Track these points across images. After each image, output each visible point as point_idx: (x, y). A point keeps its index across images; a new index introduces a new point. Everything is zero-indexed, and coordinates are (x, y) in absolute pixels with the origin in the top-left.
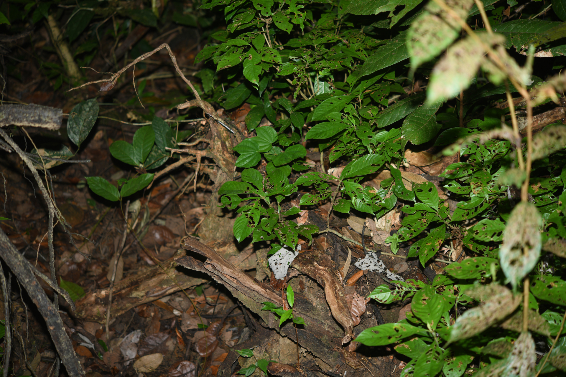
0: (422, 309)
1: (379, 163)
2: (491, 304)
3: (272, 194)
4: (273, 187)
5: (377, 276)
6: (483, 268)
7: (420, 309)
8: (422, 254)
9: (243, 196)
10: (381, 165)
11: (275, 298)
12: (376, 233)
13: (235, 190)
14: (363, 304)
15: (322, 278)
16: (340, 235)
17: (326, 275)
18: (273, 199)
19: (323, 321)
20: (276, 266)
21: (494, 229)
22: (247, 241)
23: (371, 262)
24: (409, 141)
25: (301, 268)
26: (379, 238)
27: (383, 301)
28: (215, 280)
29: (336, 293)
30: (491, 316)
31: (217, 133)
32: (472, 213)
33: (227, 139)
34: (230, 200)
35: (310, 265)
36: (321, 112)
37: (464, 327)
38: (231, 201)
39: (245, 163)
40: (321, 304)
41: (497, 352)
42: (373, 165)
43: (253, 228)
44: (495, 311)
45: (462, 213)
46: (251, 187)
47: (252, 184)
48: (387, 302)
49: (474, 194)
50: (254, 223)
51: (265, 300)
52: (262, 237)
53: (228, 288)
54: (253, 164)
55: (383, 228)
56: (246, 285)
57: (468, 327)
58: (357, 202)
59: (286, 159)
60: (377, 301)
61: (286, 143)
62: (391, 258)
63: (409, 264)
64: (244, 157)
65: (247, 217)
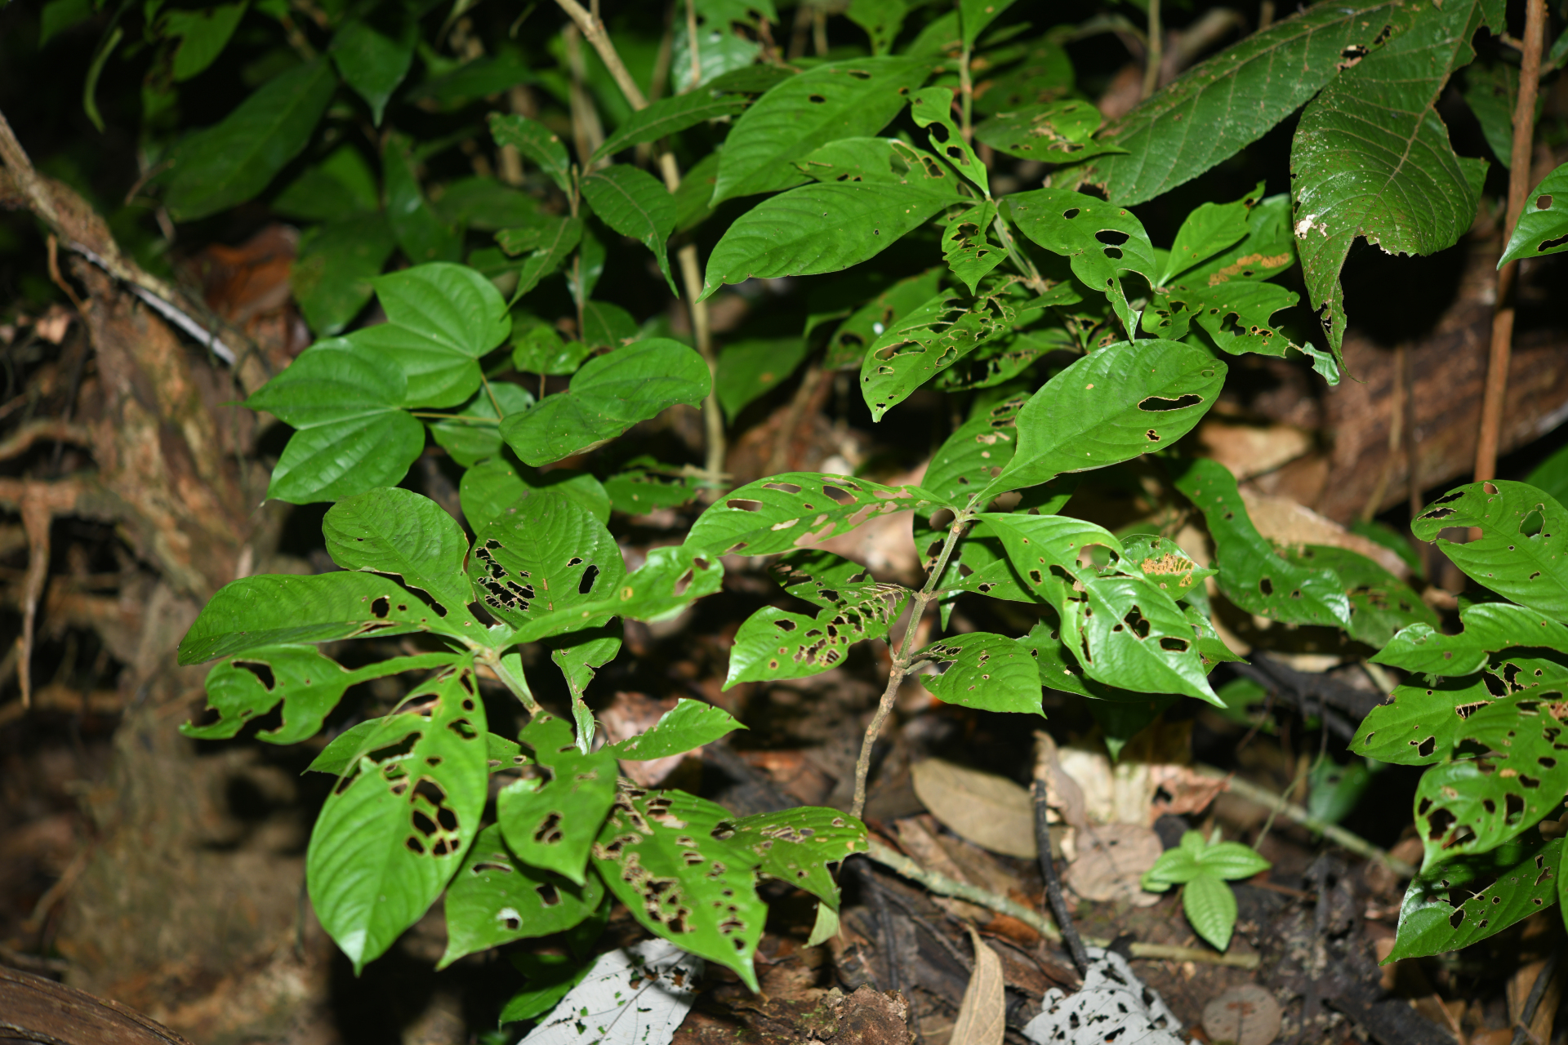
1: (1187, 390)
3: (535, 635)
4: (528, 594)
9: (354, 653)
10: (1208, 398)
12: (1086, 841)
13: (294, 623)
16: (907, 868)
18: (540, 664)
23: (1123, 1008)
24: (1360, 242)
26: (1101, 867)
31: (133, 380)
34: (269, 681)
36: (766, 151)
38: (278, 692)
39: (331, 475)
42: (1152, 404)
43: (451, 860)
46: (395, 595)
47: (399, 580)
50: (449, 820)
52: (509, 913)
58: (1093, 635)
59: (587, 425)
61: (553, 358)
62: (1180, 971)
63: (1287, 993)
64: (321, 444)
65: (397, 790)
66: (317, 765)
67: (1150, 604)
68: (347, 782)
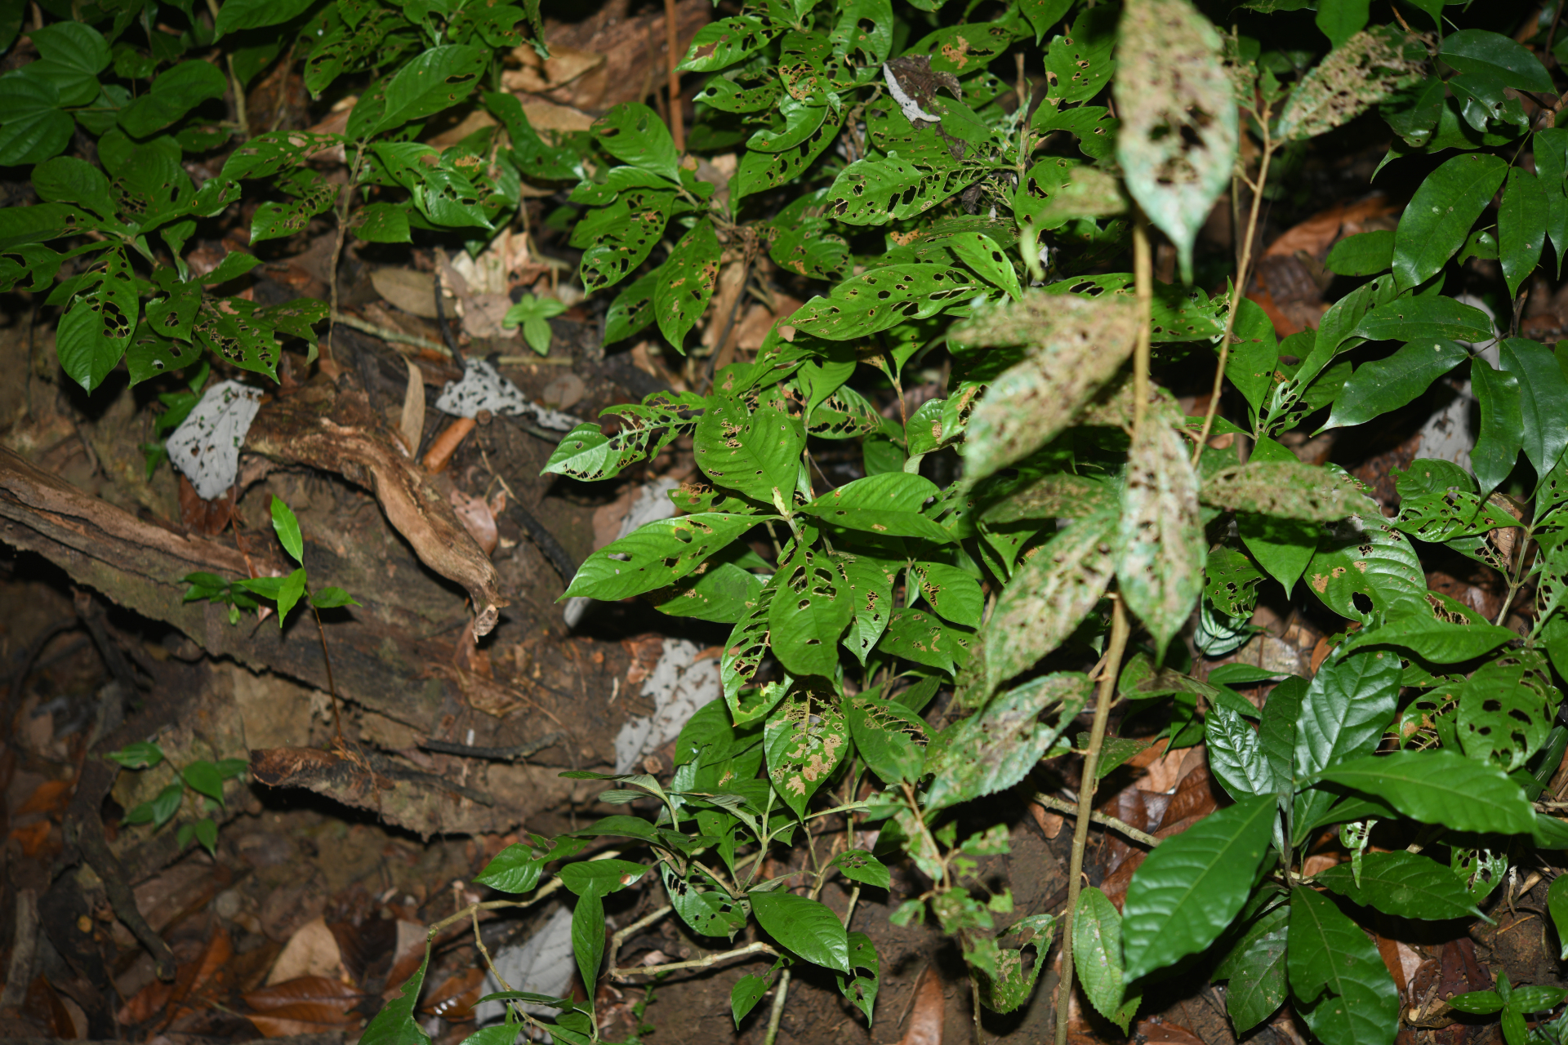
0: (731, 463)
1: (469, 71)
2: (1061, 345)
3: (151, 225)
4: (144, 205)
5: (509, 427)
6: (902, 295)
7: (725, 464)
8: (664, 314)
9: (60, 245)
10: (479, 75)
11: (220, 557)
12: (470, 305)
13: (29, 231)
14: (485, 518)
15: (359, 462)
16: (369, 328)
17: (369, 449)
18: (155, 239)
19: (376, 597)
20: (197, 460)
21: (888, 185)
22: (114, 382)
23: (485, 388)
25: (279, 446)
26: (480, 319)
27: (592, 474)
28: (7, 541)
29: (415, 494)
30: (1073, 379)
32: (797, 161)
34: (23, 264)
35: (309, 430)
38: (28, 267)
39: (25, 149)
40: (359, 547)
42: (452, 80)
43: (126, 339)
44: (1079, 362)
45: (765, 168)
46: (76, 213)
47: (76, 205)
48: (606, 476)
49: (795, 100)
50: (123, 320)
51: (185, 571)
52: (157, 362)
53: (56, 560)
54: (51, 149)
55: (483, 288)
56: (123, 534)
57: (1012, 426)
58: (429, 200)
59: (163, 112)
60: (574, 477)
61: (138, 68)
62: (529, 370)
63: (586, 375)
64: (16, 132)
65: (96, 309)
66: (49, 301)
67: (457, 183)
68: (68, 310)
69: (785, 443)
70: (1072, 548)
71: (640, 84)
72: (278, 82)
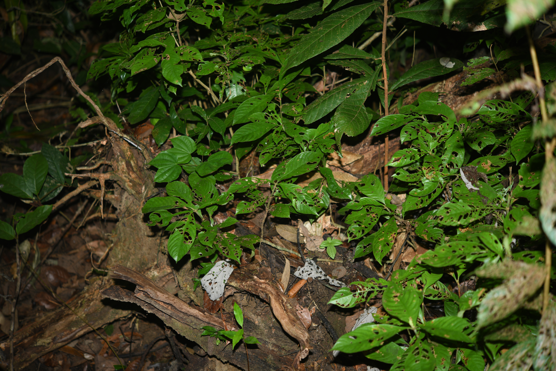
0: (395, 307)
1: (315, 161)
2: (516, 280)
3: (203, 206)
4: (201, 199)
5: (319, 284)
6: (461, 252)
7: (393, 307)
8: (376, 250)
9: (172, 211)
10: (318, 162)
11: (215, 321)
12: (309, 240)
13: (162, 206)
14: (308, 316)
15: (265, 292)
16: (273, 245)
17: (269, 288)
18: (204, 211)
19: (267, 340)
20: (211, 287)
21: (459, 212)
22: (186, 258)
23: (312, 269)
24: (344, 134)
25: (239, 284)
26: (312, 244)
27: (346, 305)
28: (145, 309)
29: (283, 306)
30: (520, 293)
31: (120, 153)
32: (427, 200)
33: (132, 158)
34: (160, 216)
35: (249, 280)
36: (242, 115)
37: (492, 309)
38: (161, 218)
39: (165, 177)
40: (263, 322)
41: (507, 336)
42: (309, 163)
45: (415, 202)
46: (179, 200)
47: (179, 198)
48: (350, 306)
49: (427, 179)
50: (190, 238)
51: (203, 325)
52: (200, 253)
53: (160, 317)
54: (173, 178)
55: (314, 233)
56: (183, 311)
57: (496, 309)
58: (298, 205)
59: (211, 168)
60: (339, 306)
61: (204, 152)
62: (328, 264)
63: (347, 267)
64: (163, 171)
65: (182, 233)
66: (167, 229)
67: (307, 199)
68: (173, 233)
69: (415, 301)
70: (517, 353)
71: (375, 166)
72: (251, 158)
